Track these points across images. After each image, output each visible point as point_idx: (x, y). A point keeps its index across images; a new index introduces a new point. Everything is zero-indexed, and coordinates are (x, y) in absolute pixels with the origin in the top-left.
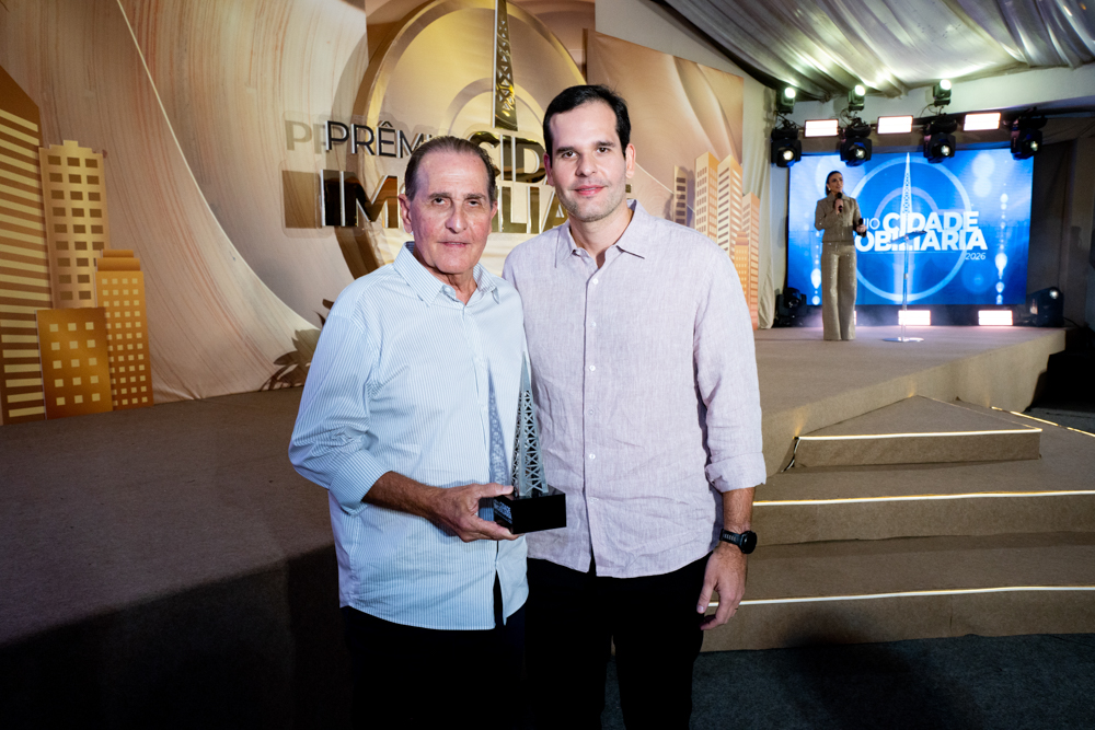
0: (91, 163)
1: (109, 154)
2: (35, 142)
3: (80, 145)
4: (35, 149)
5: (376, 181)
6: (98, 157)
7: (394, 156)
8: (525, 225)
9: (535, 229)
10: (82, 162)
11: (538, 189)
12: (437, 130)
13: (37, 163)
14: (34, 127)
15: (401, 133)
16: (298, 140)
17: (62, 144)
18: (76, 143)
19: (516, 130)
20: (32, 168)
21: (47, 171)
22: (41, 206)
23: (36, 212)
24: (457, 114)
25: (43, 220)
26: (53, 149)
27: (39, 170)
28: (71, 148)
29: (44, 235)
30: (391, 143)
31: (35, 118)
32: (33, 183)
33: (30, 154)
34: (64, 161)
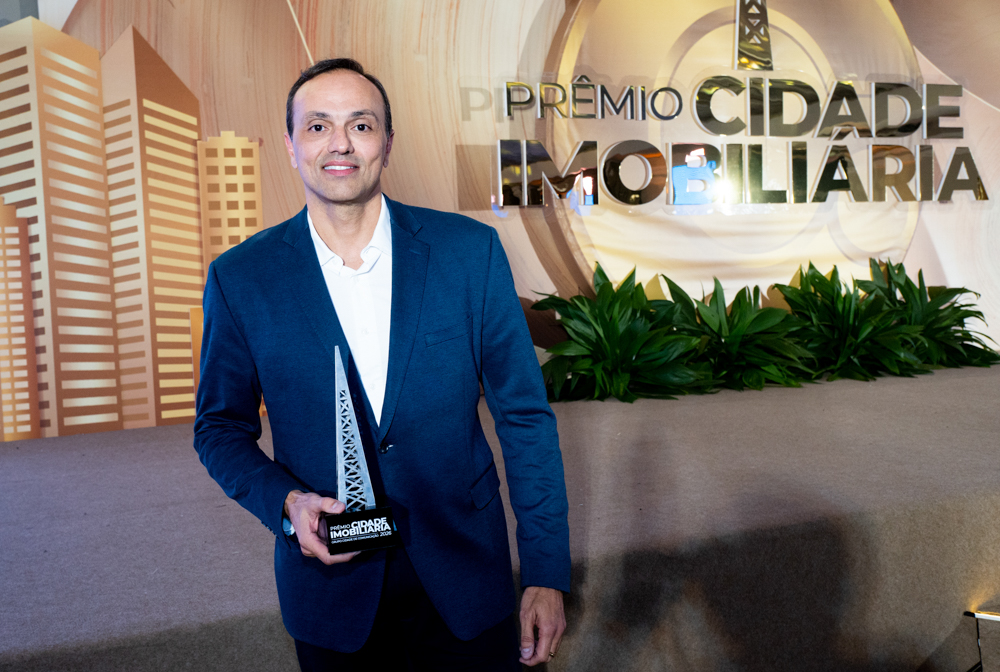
0: (247, 153)
1: (265, 143)
2: (194, 135)
3: (237, 135)
4: (194, 143)
5: (569, 148)
6: (254, 146)
7: (593, 116)
8: (784, 193)
9: (801, 198)
10: (238, 153)
11: (804, 144)
12: (653, 81)
13: (195, 157)
14: (193, 120)
15: (603, 88)
16: (475, 109)
17: (219, 135)
18: (233, 133)
19: (771, 69)
20: (190, 162)
21: (203, 163)
22: (198, 201)
23: (193, 207)
24: (682, 57)
25: (199, 215)
26: (211, 142)
27: (197, 164)
28: (229, 139)
29: (199, 230)
30: (591, 101)
31: (195, 112)
32: (191, 177)
33: (189, 148)
34: (221, 153)
